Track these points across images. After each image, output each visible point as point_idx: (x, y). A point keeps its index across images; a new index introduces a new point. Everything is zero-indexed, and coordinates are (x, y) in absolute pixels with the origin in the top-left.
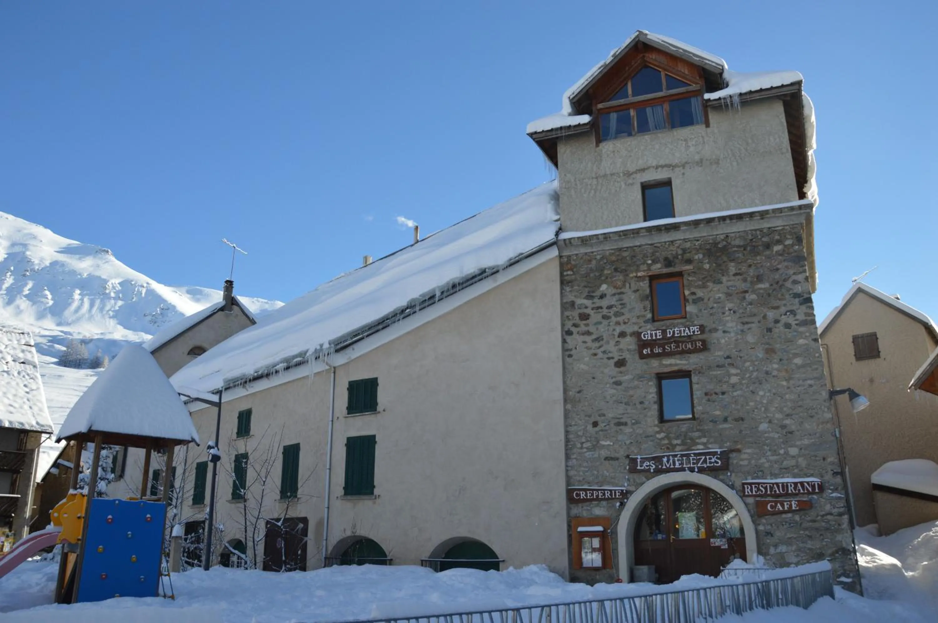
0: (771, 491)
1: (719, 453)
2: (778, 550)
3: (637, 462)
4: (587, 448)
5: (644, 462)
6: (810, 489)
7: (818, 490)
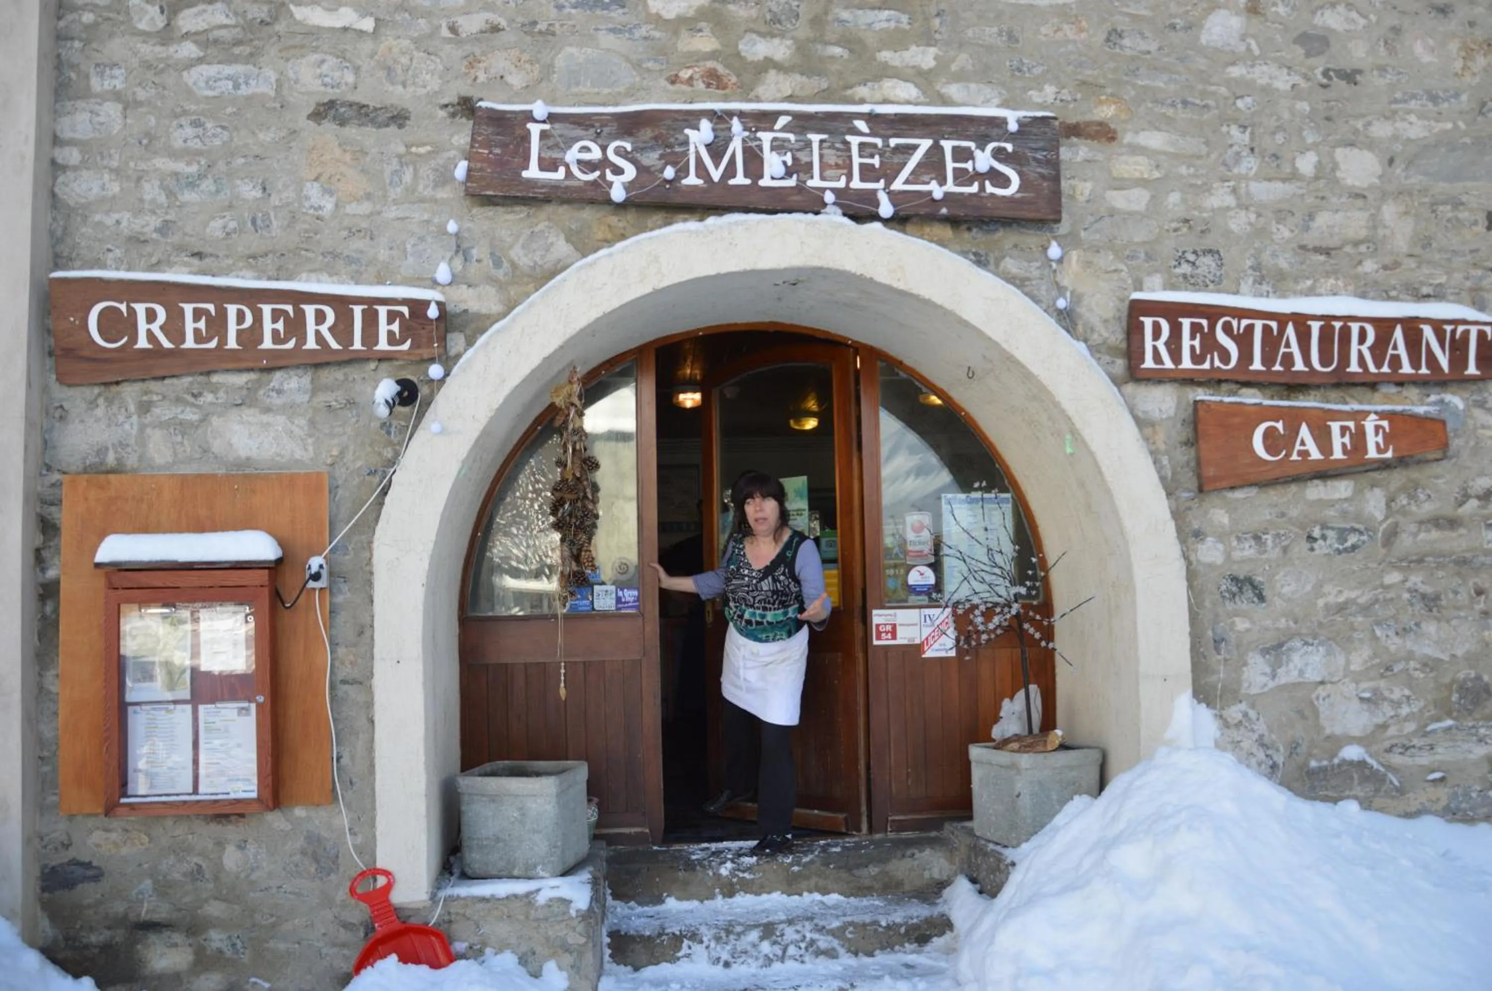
0: (1268, 360)
1: (1013, 127)
2: (1288, 675)
3: (526, 137)
4: (203, 39)
5: (570, 142)
6: (1444, 362)
7: (1478, 367)
